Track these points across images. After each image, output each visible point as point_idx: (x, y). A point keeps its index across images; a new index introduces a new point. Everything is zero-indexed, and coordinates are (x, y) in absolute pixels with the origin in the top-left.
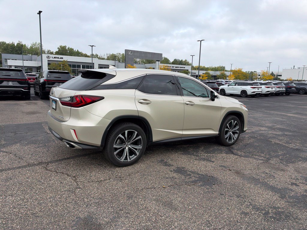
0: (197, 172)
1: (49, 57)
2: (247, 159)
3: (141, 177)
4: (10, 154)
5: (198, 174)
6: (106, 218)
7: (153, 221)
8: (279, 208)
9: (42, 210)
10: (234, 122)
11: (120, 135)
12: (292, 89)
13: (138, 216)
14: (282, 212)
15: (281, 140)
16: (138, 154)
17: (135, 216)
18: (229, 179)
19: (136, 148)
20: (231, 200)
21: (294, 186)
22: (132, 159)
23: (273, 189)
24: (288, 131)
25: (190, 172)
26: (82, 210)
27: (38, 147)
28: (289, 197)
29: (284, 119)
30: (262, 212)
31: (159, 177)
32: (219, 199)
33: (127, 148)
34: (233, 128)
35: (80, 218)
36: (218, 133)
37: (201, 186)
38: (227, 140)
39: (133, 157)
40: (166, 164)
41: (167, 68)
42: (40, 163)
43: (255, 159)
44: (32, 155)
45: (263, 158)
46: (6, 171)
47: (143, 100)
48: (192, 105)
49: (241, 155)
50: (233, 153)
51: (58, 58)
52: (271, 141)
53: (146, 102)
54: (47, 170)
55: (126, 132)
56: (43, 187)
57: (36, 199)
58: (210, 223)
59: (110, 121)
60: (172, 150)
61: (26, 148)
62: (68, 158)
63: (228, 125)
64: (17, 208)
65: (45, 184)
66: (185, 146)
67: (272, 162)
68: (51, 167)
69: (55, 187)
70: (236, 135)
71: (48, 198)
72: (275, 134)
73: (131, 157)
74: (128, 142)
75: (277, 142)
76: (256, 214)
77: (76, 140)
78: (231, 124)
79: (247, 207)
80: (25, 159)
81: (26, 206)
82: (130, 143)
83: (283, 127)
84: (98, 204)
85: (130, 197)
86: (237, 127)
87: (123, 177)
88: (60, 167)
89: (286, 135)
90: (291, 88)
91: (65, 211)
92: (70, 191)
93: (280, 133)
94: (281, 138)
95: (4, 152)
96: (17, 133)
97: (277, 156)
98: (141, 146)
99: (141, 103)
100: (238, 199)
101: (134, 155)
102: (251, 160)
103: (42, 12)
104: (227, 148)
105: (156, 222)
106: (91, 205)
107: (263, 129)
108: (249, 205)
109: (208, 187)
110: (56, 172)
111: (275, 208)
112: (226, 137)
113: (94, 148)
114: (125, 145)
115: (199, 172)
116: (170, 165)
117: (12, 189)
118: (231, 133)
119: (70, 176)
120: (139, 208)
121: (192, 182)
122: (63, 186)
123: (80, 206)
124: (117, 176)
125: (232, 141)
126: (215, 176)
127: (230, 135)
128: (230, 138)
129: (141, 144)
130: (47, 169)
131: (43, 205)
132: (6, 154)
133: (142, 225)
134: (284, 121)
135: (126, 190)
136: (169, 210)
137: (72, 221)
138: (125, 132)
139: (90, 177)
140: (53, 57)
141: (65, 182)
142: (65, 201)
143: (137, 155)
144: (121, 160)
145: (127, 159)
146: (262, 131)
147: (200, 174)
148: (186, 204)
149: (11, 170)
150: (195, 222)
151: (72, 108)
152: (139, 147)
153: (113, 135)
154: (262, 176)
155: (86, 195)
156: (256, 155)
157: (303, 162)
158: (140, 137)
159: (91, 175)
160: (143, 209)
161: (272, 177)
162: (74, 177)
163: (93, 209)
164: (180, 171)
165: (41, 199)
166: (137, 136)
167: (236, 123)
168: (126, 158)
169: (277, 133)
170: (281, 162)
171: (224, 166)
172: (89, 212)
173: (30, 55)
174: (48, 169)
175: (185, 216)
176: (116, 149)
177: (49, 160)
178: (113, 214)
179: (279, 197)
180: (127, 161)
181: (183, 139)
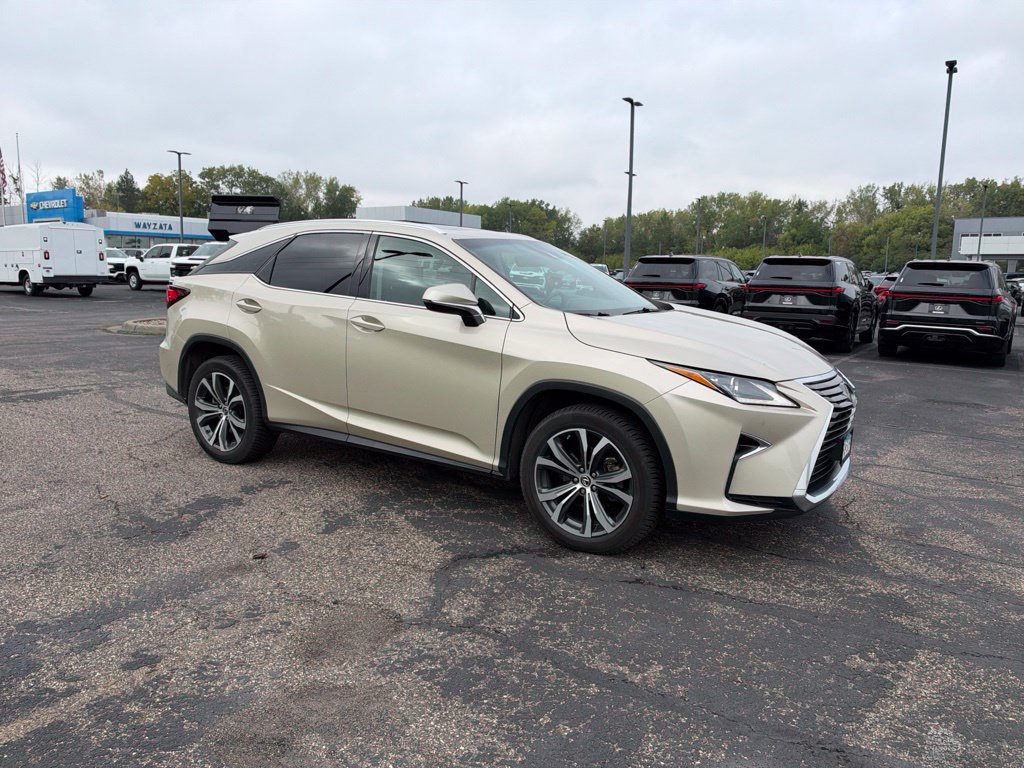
11: (204, 382)
16: (238, 439)
19: (234, 423)
22: (229, 449)
36: (497, 463)
47: (246, 300)
53: (251, 306)
63: (552, 442)
74: (225, 403)
82: (228, 407)
86: (621, 474)
98: (244, 422)
112: (542, 498)
114: (220, 408)
118: (588, 490)
125: (589, 532)
138: (211, 376)
144: (209, 440)
145: (219, 444)
158: (240, 398)
166: (235, 392)
167: (609, 448)
180: (219, 448)
181: (352, 440)
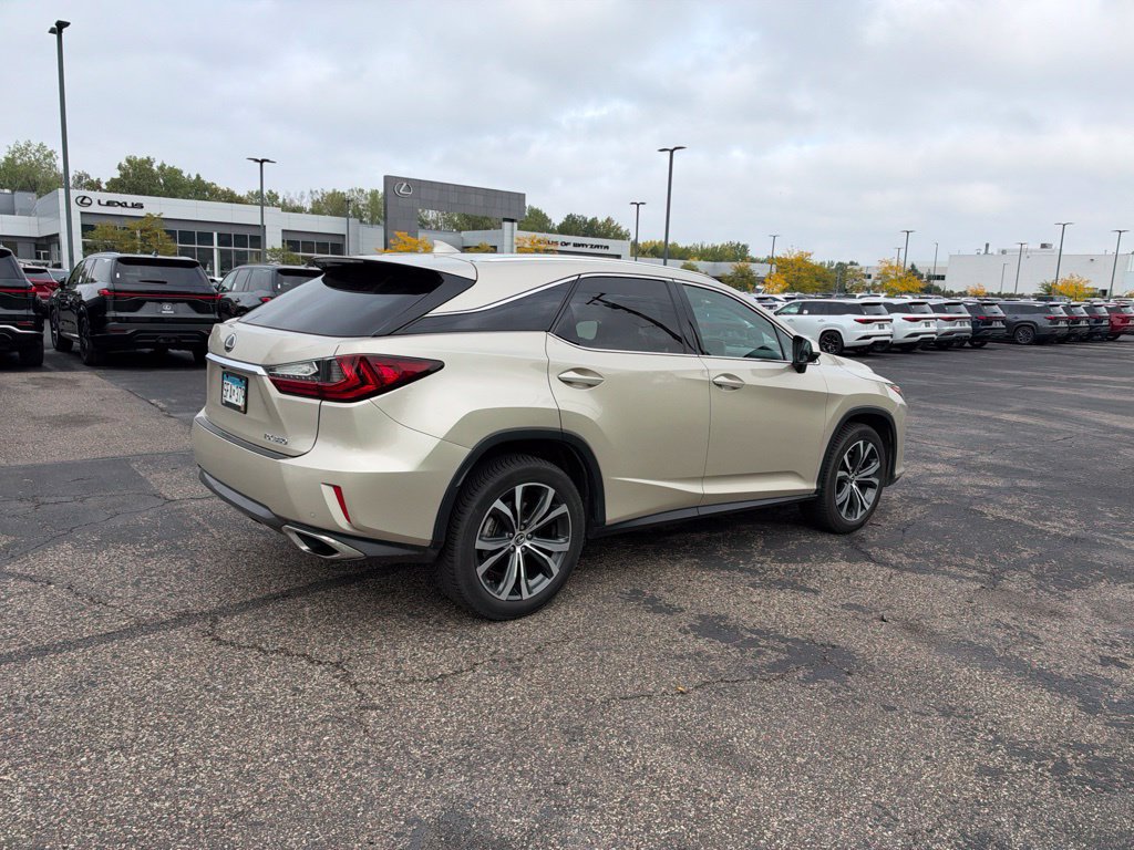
0: (776, 632)
1: (87, 201)
2: (924, 577)
3: (585, 658)
4: (50, 584)
5: (783, 639)
6: (519, 817)
7: (690, 819)
8: (1093, 747)
9: (264, 801)
10: (865, 446)
11: (499, 504)
12: (993, 326)
13: (629, 803)
14: (1111, 761)
15: (1012, 508)
16: (555, 570)
17: (621, 802)
18: (893, 650)
19: (549, 548)
20: (926, 725)
21: (1115, 670)
22: (537, 591)
23: (1048, 679)
24: (1022, 473)
25: (752, 631)
26: (415, 792)
27: (151, 555)
28: (1111, 706)
29: (996, 431)
30: (1043, 765)
31: (650, 656)
32: (887, 725)
33: (518, 550)
34: (861, 469)
35: (417, 820)
36: (815, 487)
37: (807, 680)
38: (843, 514)
39: (541, 584)
40: (655, 606)
41: (543, 246)
42: (183, 619)
43: (954, 577)
44: (136, 584)
45: (975, 573)
46: (61, 652)
47: (577, 370)
48: (735, 388)
49: (900, 563)
50: (869, 558)
51: (124, 205)
52: (982, 513)
53: (584, 380)
54: (220, 642)
55: (519, 490)
56: (232, 711)
57: (225, 758)
58: (887, 814)
59: (464, 452)
60: (657, 552)
61: (103, 558)
62: (285, 595)
63: (846, 457)
64: (163, 797)
65: (233, 698)
66: (697, 537)
67: (1012, 586)
68: (230, 628)
69: (278, 706)
70: (871, 494)
71: (267, 751)
72: (985, 487)
73: (532, 583)
74: (523, 527)
75: (1003, 514)
76: (1028, 771)
77: (343, 524)
78: (854, 455)
79: (991, 748)
80: (114, 603)
81: (197, 786)
82: (529, 530)
83: (1001, 462)
84: (469, 766)
85: (573, 734)
86: (875, 466)
87: (520, 660)
88: (267, 628)
89: (1024, 490)
90: (989, 321)
91: (352, 800)
92: (340, 720)
93: (1000, 483)
94: (1010, 501)
95: (21, 577)
96: (41, 500)
97: (1020, 566)
98: (567, 541)
99: (568, 382)
100: (949, 723)
101: (540, 576)
102: (939, 579)
103: (67, 24)
104: (843, 538)
105: (701, 819)
106: (441, 771)
107: (939, 468)
108: (994, 742)
109: (832, 683)
110: (260, 649)
111: (1079, 747)
112: (838, 502)
113: (406, 552)
114: (511, 539)
115: (782, 632)
116: (670, 610)
117: (115, 723)
118: (854, 486)
119: (320, 663)
120: (623, 773)
121: (773, 667)
122: (308, 704)
123: (403, 777)
124: (495, 657)
125: (859, 514)
126: (842, 643)
127: (852, 493)
128: (852, 505)
129: (565, 533)
130: (218, 639)
131: (260, 778)
132: (32, 585)
133: (657, 835)
134: (998, 441)
135: (548, 706)
136: (730, 773)
137: (397, 835)
138: (513, 493)
139: (397, 663)
140: (104, 202)
141: (307, 686)
142: (340, 759)
143: (552, 575)
144: (499, 594)
145: (520, 592)
146: (939, 475)
147: (788, 640)
148: (782, 749)
149: (77, 647)
150: (837, 813)
151: (325, 403)
152: (561, 545)
153: (474, 505)
154: (996, 639)
155: (410, 734)
156: (950, 564)
157: (1112, 584)
158: (563, 509)
159: (395, 654)
160: (637, 775)
161: (1032, 639)
162: (338, 665)
163: (456, 785)
164: (712, 627)
165: (244, 756)
166: (555, 503)
167: (872, 450)
168: (517, 589)
169: (990, 483)
170: (1041, 587)
171: (858, 607)
172: (444, 798)
173: (7, 191)
174: (223, 637)
175: (794, 794)
176: (482, 556)
177: (214, 603)
178: (537, 801)
179: (1080, 708)
180: (519, 597)
181: (703, 511)
